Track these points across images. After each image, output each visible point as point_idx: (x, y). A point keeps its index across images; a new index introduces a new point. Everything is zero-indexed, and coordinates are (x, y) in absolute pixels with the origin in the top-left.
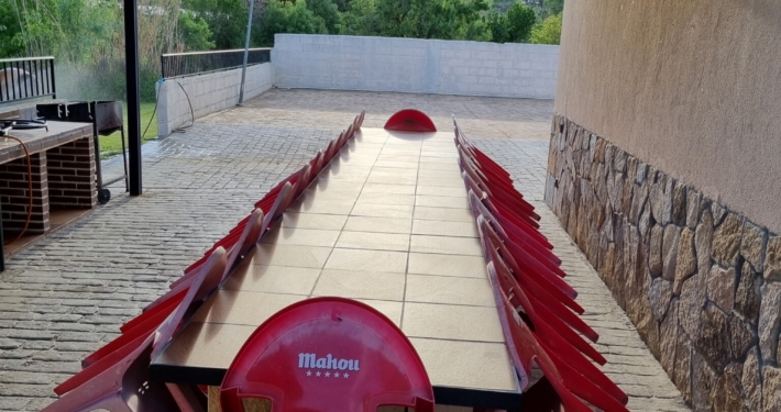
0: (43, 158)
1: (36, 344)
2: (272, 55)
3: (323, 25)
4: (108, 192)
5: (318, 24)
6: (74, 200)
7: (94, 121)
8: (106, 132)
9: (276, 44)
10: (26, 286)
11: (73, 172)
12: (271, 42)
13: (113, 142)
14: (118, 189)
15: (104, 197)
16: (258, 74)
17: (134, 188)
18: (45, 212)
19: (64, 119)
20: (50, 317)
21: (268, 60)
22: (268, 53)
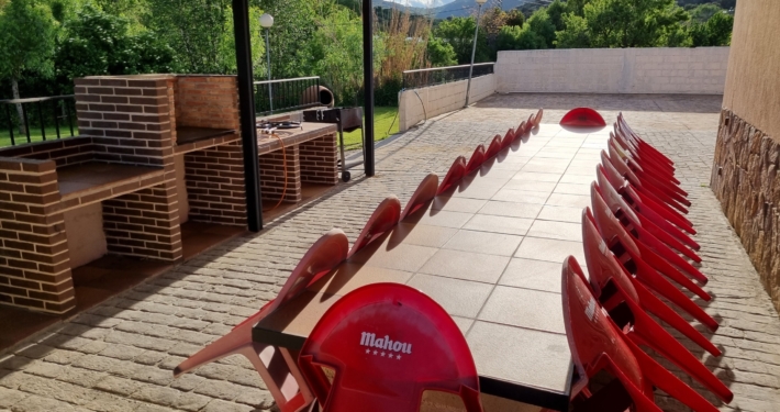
0: (297, 149)
1: (263, 287)
2: (495, 68)
4: (349, 174)
5: (540, 42)
6: (323, 179)
7: (339, 122)
8: (350, 130)
9: (498, 59)
11: (322, 159)
12: (494, 58)
13: (355, 137)
14: (357, 172)
15: (346, 177)
16: (482, 84)
17: (369, 171)
18: (298, 188)
19: (320, 121)
20: (278, 266)
21: (492, 72)
22: (492, 66)
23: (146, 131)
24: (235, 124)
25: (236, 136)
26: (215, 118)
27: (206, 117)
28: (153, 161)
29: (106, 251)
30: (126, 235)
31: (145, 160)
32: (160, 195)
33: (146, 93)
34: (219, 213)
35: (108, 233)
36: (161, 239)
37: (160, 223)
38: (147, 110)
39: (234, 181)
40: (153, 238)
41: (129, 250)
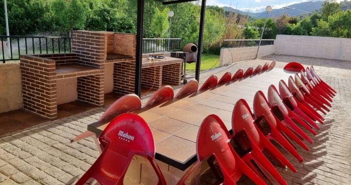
0: (161, 68)
2: (275, 42)
4: (187, 81)
6: (174, 82)
7: (185, 59)
8: (190, 62)
9: (277, 38)
18: (160, 84)
23: (95, 53)
24: (133, 54)
25: (133, 59)
26: (126, 51)
27: (123, 50)
28: (96, 65)
30: (84, 93)
31: (93, 64)
32: (97, 79)
33: (97, 38)
34: (124, 90)
36: (96, 96)
37: (96, 90)
38: (96, 45)
39: (131, 77)
40: (94, 96)
41: (85, 99)
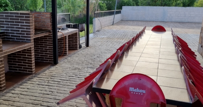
0: (67, 37)
1: (65, 81)
2: (122, 12)
3: (135, 4)
4: (81, 46)
5: (133, 3)
6: (74, 48)
7: (79, 28)
8: (81, 31)
9: (123, 9)
10: (63, 67)
11: (73, 41)
12: (121, 8)
13: (83, 34)
14: (84, 45)
15: (80, 47)
16: (118, 17)
17: (87, 45)
18: (67, 50)
19: (72, 28)
21: (120, 13)
22: (120, 11)
23: (25, 30)
24: (50, 28)
25: (51, 32)
26: (44, 26)
27: (40, 26)
28: (27, 40)
29: (8, 70)
30: (16, 65)
31: (24, 39)
32: (29, 51)
33: (26, 17)
34: (43, 58)
35: (9, 64)
36: (28, 66)
38: (26, 23)
39: (49, 47)
40: (26, 66)
41: (17, 70)
